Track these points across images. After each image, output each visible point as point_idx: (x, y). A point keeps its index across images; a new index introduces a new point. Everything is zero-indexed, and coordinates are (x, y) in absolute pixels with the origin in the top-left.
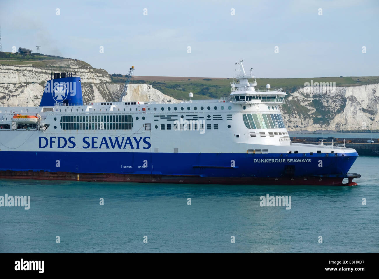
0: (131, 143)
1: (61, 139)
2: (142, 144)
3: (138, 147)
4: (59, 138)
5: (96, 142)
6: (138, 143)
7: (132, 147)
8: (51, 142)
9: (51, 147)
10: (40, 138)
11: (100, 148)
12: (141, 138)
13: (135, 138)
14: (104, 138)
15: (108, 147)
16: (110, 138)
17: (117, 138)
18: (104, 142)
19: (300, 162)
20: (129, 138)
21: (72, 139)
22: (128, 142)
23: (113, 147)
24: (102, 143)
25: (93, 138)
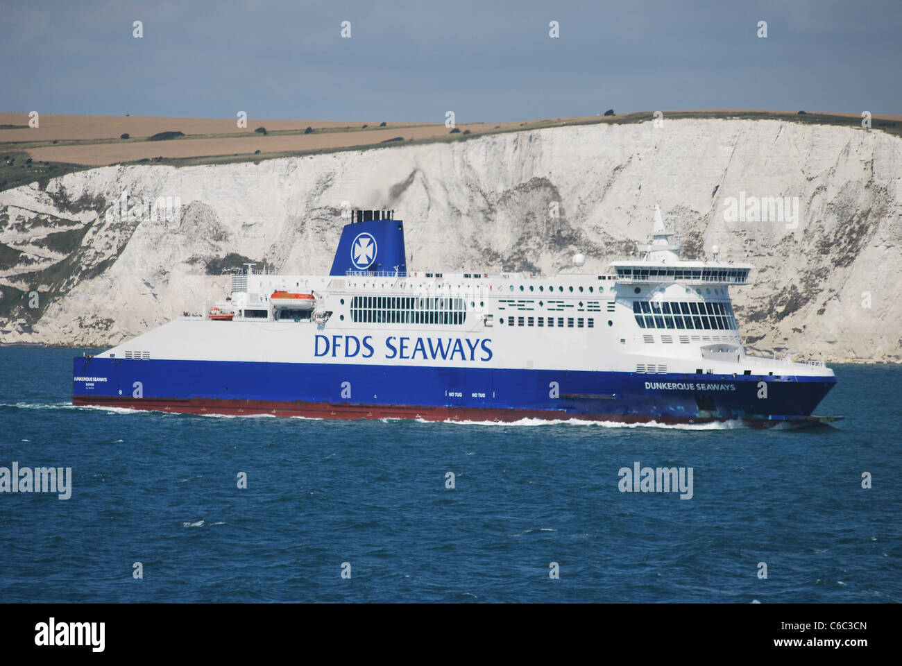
0: (461, 350)
1: (350, 339)
2: (479, 352)
3: (472, 358)
4: (347, 338)
5: (406, 347)
6: (473, 349)
7: (464, 358)
8: (335, 345)
9: (334, 355)
10: (317, 337)
11: (413, 357)
12: (478, 340)
13: (468, 341)
14: (420, 340)
15: (425, 357)
16: (429, 340)
17: (440, 340)
18: (419, 347)
19: (718, 389)
20: (458, 341)
21: (368, 341)
22: (458, 348)
23: (434, 356)
24: (416, 349)
25: (402, 339)
